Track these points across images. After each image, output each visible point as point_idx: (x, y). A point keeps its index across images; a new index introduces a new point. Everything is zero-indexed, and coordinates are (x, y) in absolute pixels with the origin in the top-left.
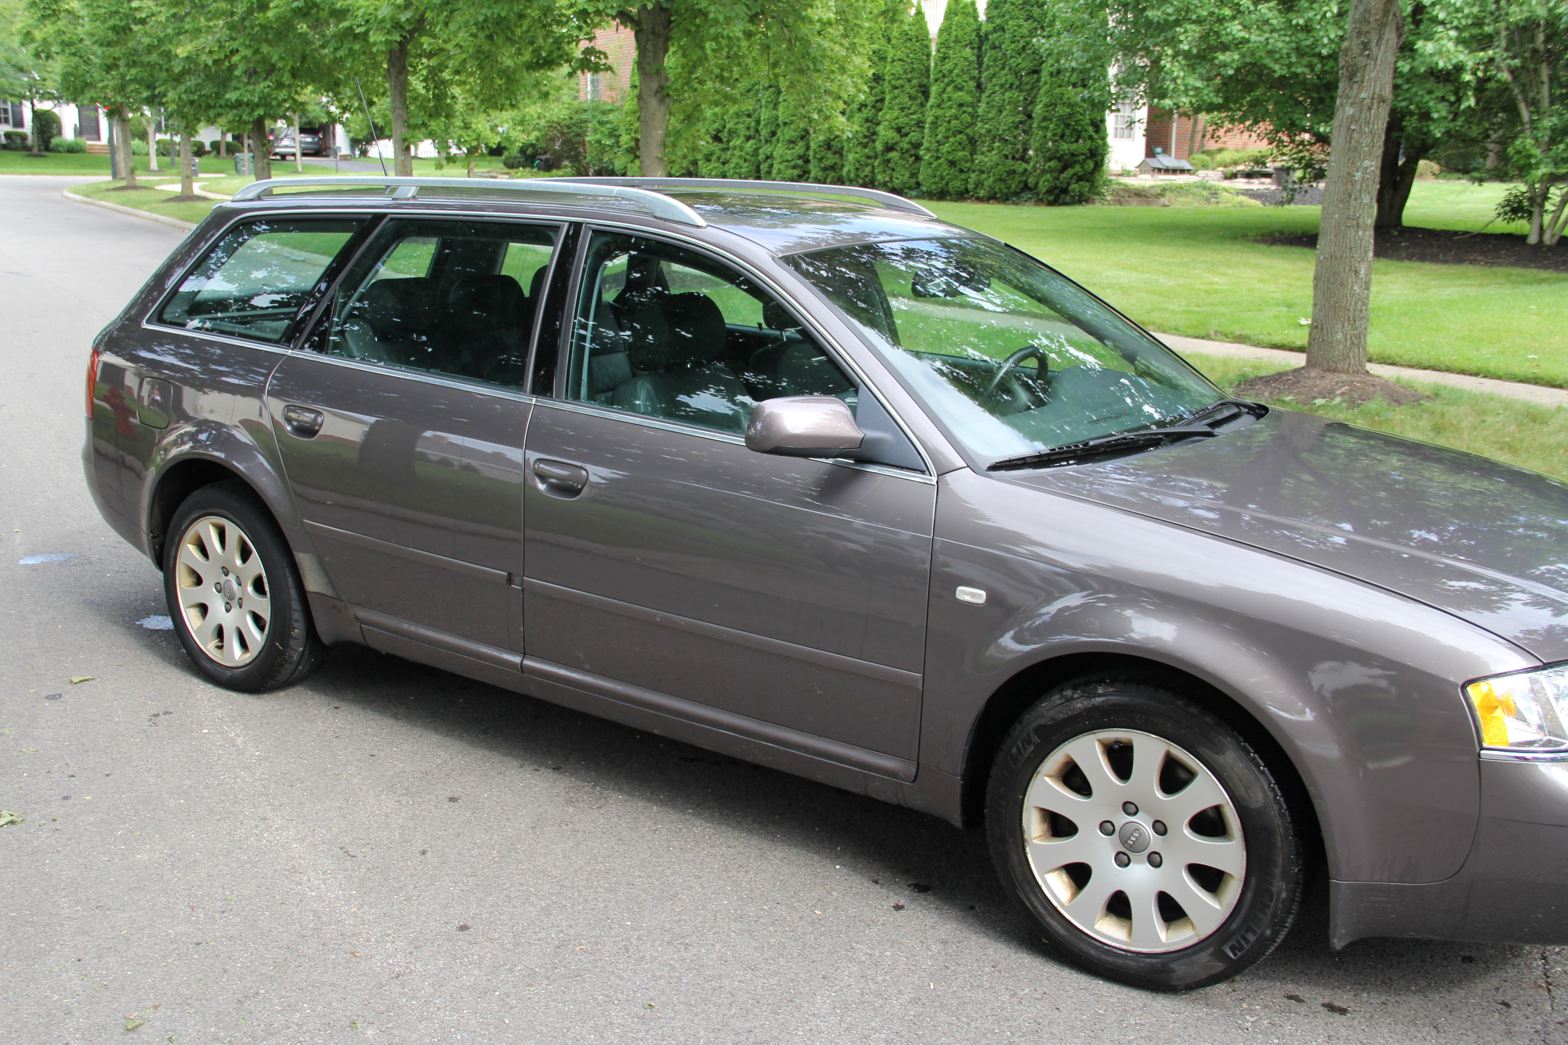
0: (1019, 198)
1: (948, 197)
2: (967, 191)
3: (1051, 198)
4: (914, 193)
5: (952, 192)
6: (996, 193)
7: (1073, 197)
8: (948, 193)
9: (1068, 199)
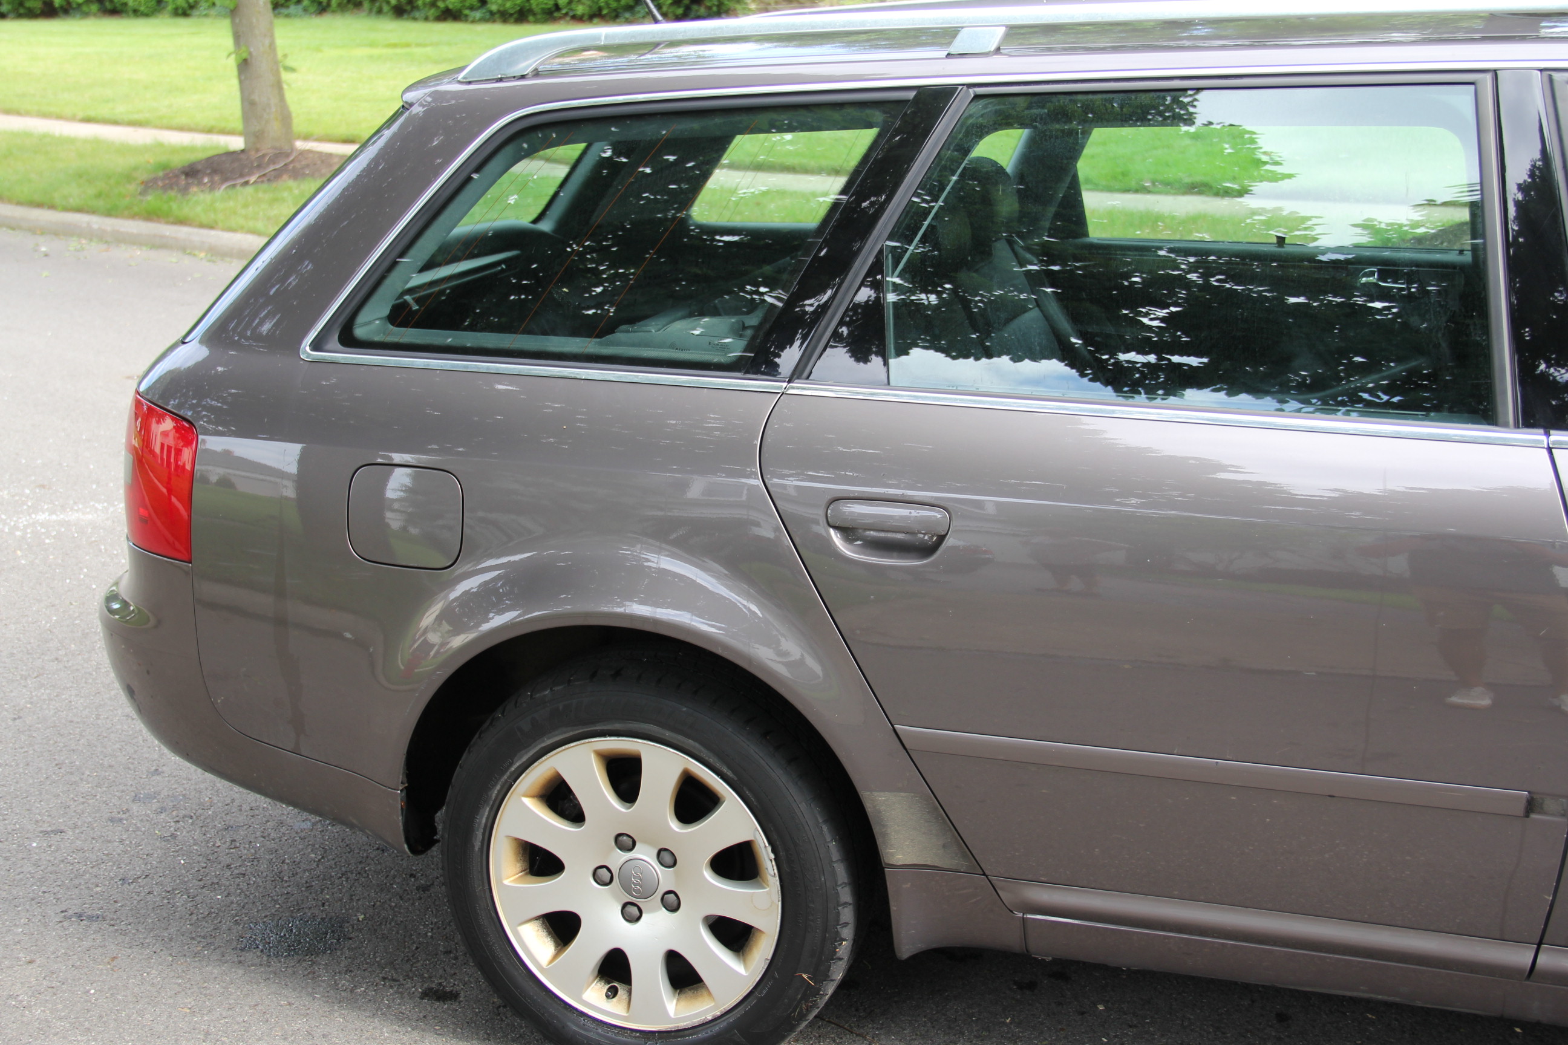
0: (633, 14)
1: (531, 18)
2: (557, 7)
3: (680, 11)
4: (478, 14)
5: (537, 9)
6: (600, 9)
7: (709, 8)
8: (531, 11)
9: (702, 11)
